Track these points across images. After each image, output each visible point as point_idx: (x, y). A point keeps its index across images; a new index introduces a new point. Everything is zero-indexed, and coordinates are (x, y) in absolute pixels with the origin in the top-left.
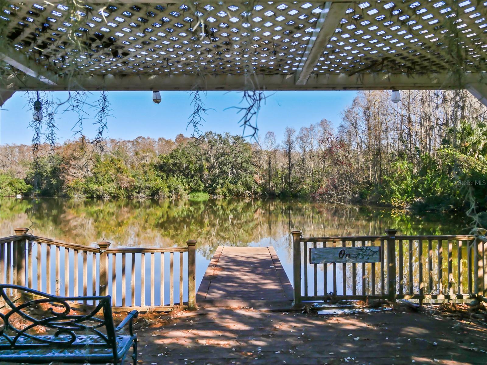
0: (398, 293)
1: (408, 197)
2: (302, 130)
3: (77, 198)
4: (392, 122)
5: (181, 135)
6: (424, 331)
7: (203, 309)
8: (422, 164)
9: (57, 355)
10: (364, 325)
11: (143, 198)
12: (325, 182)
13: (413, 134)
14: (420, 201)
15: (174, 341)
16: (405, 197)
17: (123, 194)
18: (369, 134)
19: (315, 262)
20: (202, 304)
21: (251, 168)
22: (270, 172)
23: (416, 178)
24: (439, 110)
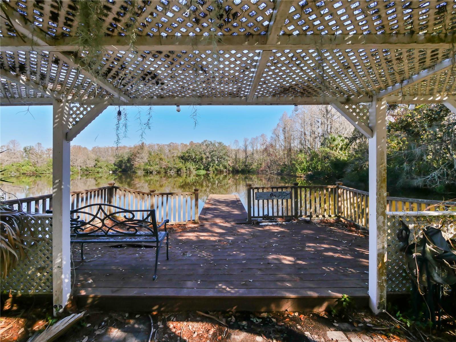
0: (299, 214)
1: (304, 172)
2: (252, 139)
3: (140, 173)
4: (296, 135)
5: (192, 142)
6: (312, 232)
7: (202, 223)
8: (311, 156)
9: (128, 240)
10: (282, 229)
11: (173, 173)
12: (263, 165)
13: (307, 141)
14: (310, 174)
15: (188, 237)
16: (303, 171)
17: (163, 171)
18: (285, 141)
19: (258, 199)
20: (202, 221)
21: (227, 158)
22: (236, 160)
23: (308, 162)
24: (319, 129)
